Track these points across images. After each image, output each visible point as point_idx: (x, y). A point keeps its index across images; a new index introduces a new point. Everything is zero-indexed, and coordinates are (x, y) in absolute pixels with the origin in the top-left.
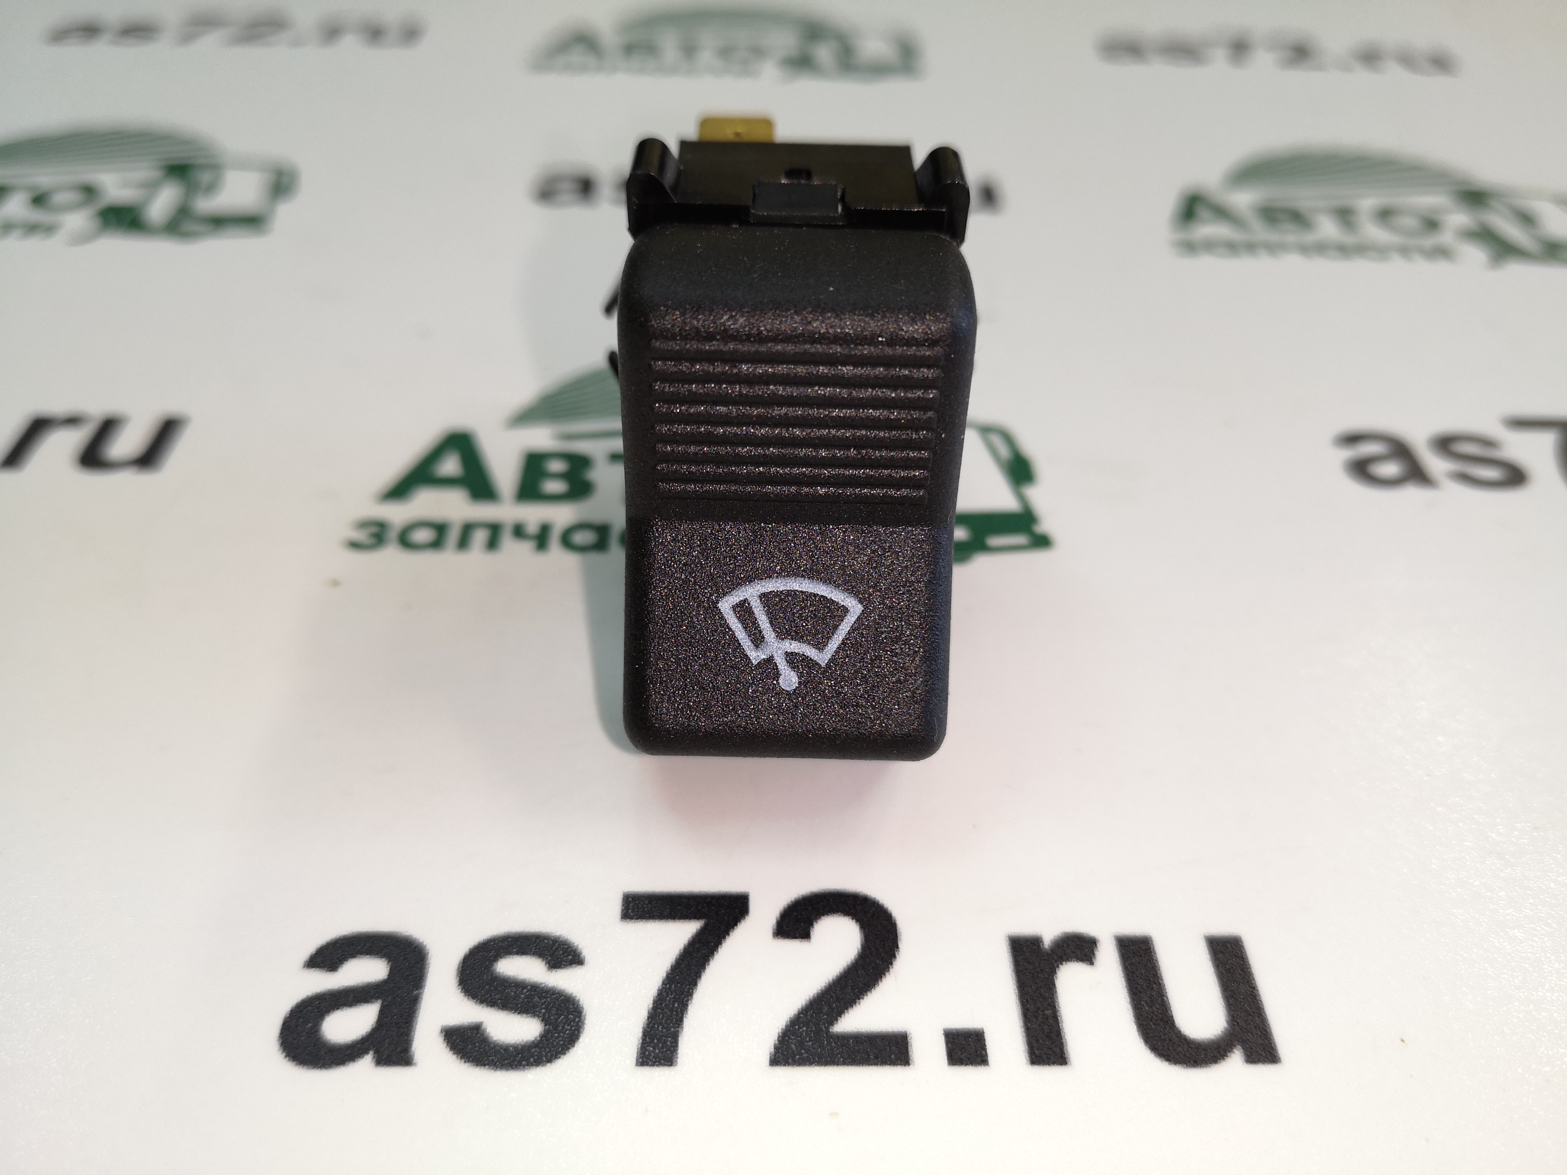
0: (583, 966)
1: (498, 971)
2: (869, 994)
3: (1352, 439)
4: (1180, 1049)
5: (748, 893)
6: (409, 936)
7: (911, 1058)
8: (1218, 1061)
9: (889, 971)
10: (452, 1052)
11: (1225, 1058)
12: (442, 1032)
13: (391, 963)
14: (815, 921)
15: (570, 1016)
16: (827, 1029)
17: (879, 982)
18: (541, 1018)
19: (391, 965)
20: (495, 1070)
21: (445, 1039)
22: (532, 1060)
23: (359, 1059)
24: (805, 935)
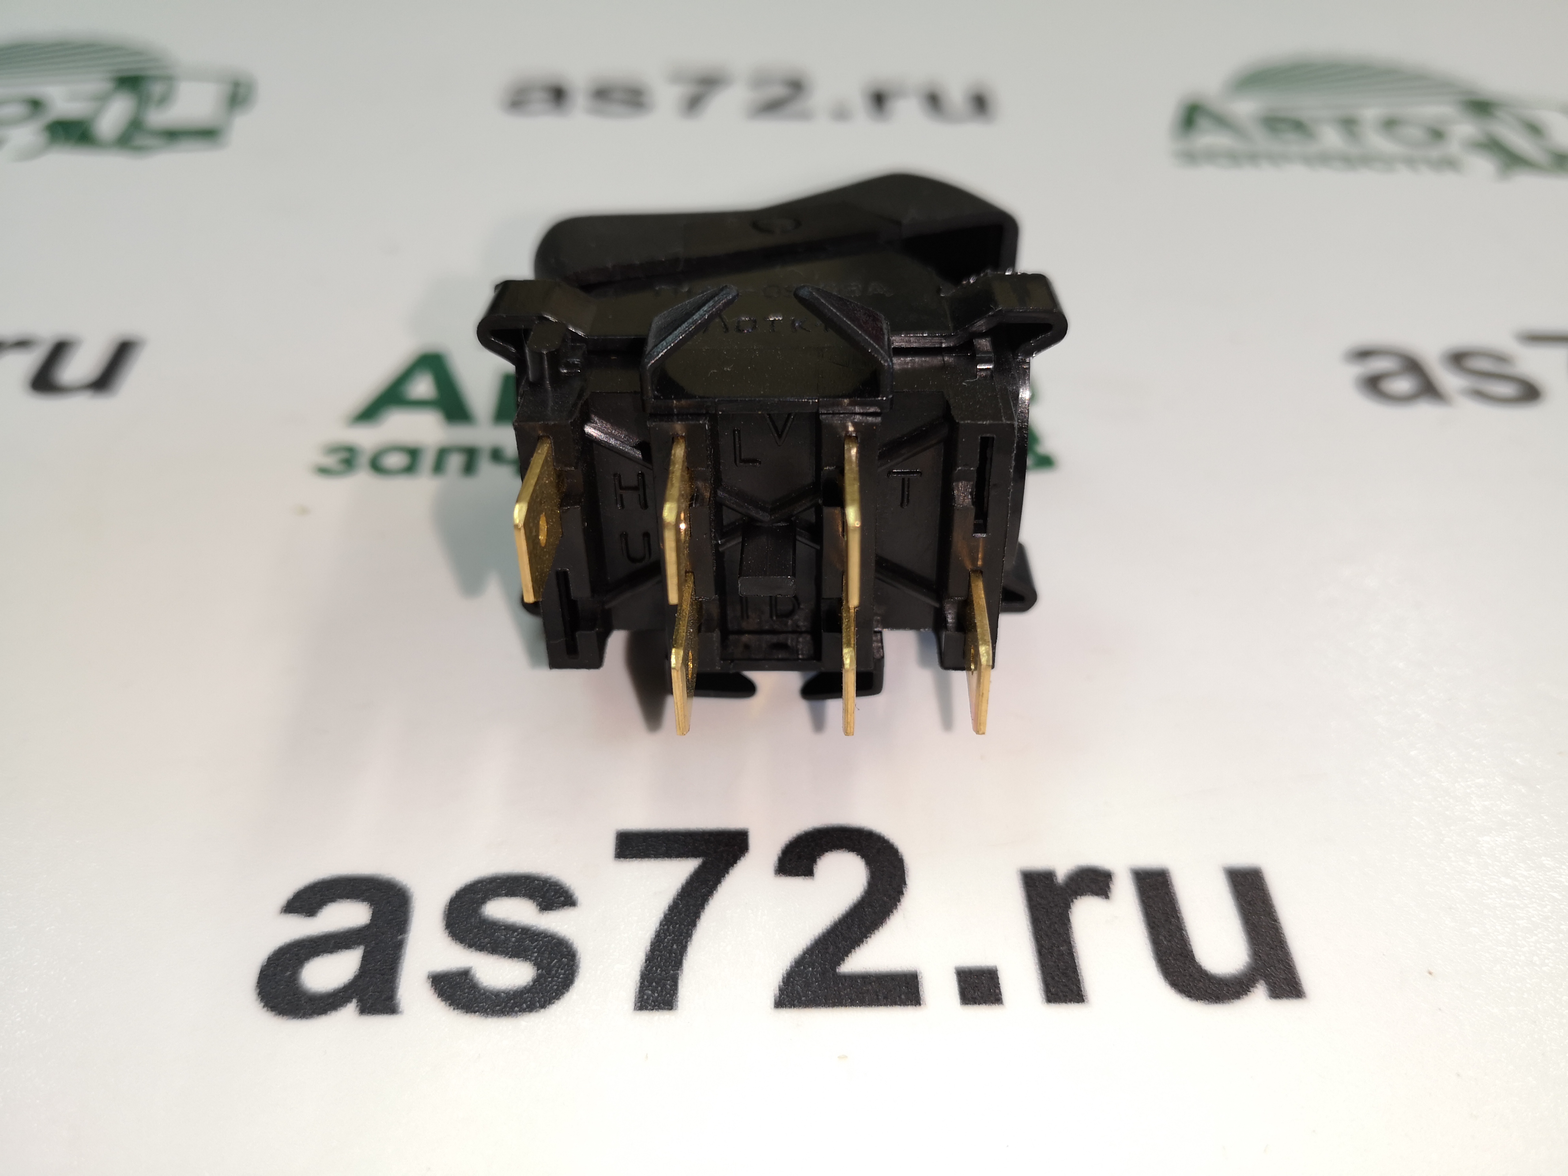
0: (576, 907)
1: (486, 914)
2: (876, 931)
3: (1364, 354)
4: (1201, 984)
5: (748, 829)
6: (392, 878)
7: (922, 998)
8: (1241, 996)
9: (896, 908)
10: (441, 998)
11: (1248, 993)
12: (429, 978)
13: (373, 907)
14: (819, 858)
15: (563, 959)
16: (834, 969)
17: (887, 920)
18: (533, 962)
19: (373, 909)
20: (486, 1017)
21: (432, 986)
22: (525, 1006)
23: (341, 1008)
24: (809, 872)
